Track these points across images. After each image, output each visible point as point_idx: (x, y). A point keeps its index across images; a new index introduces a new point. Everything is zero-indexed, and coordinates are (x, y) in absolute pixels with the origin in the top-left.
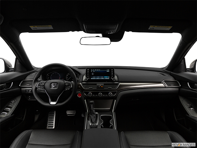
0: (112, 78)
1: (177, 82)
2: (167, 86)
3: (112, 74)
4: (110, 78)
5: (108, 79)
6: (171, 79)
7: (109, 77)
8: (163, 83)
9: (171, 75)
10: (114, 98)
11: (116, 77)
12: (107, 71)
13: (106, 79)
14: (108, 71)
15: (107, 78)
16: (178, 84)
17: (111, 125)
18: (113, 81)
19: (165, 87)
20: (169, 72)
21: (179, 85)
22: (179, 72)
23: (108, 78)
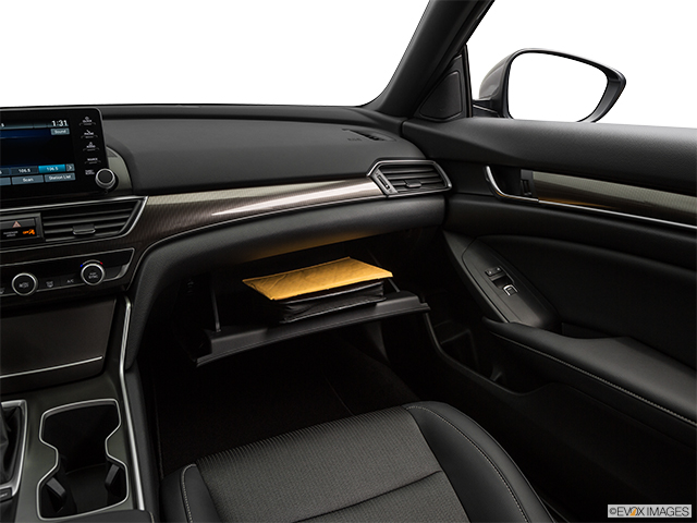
0: (89, 172)
1: (435, 171)
2: (394, 191)
3: (91, 146)
4: (79, 172)
5: (69, 177)
6: (408, 155)
7: (71, 167)
8: (375, 177)
9: (403, 134)
10: (120, 293)
11: (116, 165)
12: (57, 132)
13: (52, 178)
14: (60, 129)
15: (58, 173)
16: (440, 176)
17: (114, 469)
18: (100, 192)
19: (387, 199)
20: (397, 121)
21: (443, 183)
22: (443, 120)
23: (66, 172)
